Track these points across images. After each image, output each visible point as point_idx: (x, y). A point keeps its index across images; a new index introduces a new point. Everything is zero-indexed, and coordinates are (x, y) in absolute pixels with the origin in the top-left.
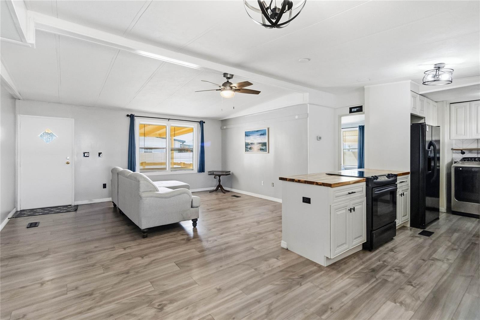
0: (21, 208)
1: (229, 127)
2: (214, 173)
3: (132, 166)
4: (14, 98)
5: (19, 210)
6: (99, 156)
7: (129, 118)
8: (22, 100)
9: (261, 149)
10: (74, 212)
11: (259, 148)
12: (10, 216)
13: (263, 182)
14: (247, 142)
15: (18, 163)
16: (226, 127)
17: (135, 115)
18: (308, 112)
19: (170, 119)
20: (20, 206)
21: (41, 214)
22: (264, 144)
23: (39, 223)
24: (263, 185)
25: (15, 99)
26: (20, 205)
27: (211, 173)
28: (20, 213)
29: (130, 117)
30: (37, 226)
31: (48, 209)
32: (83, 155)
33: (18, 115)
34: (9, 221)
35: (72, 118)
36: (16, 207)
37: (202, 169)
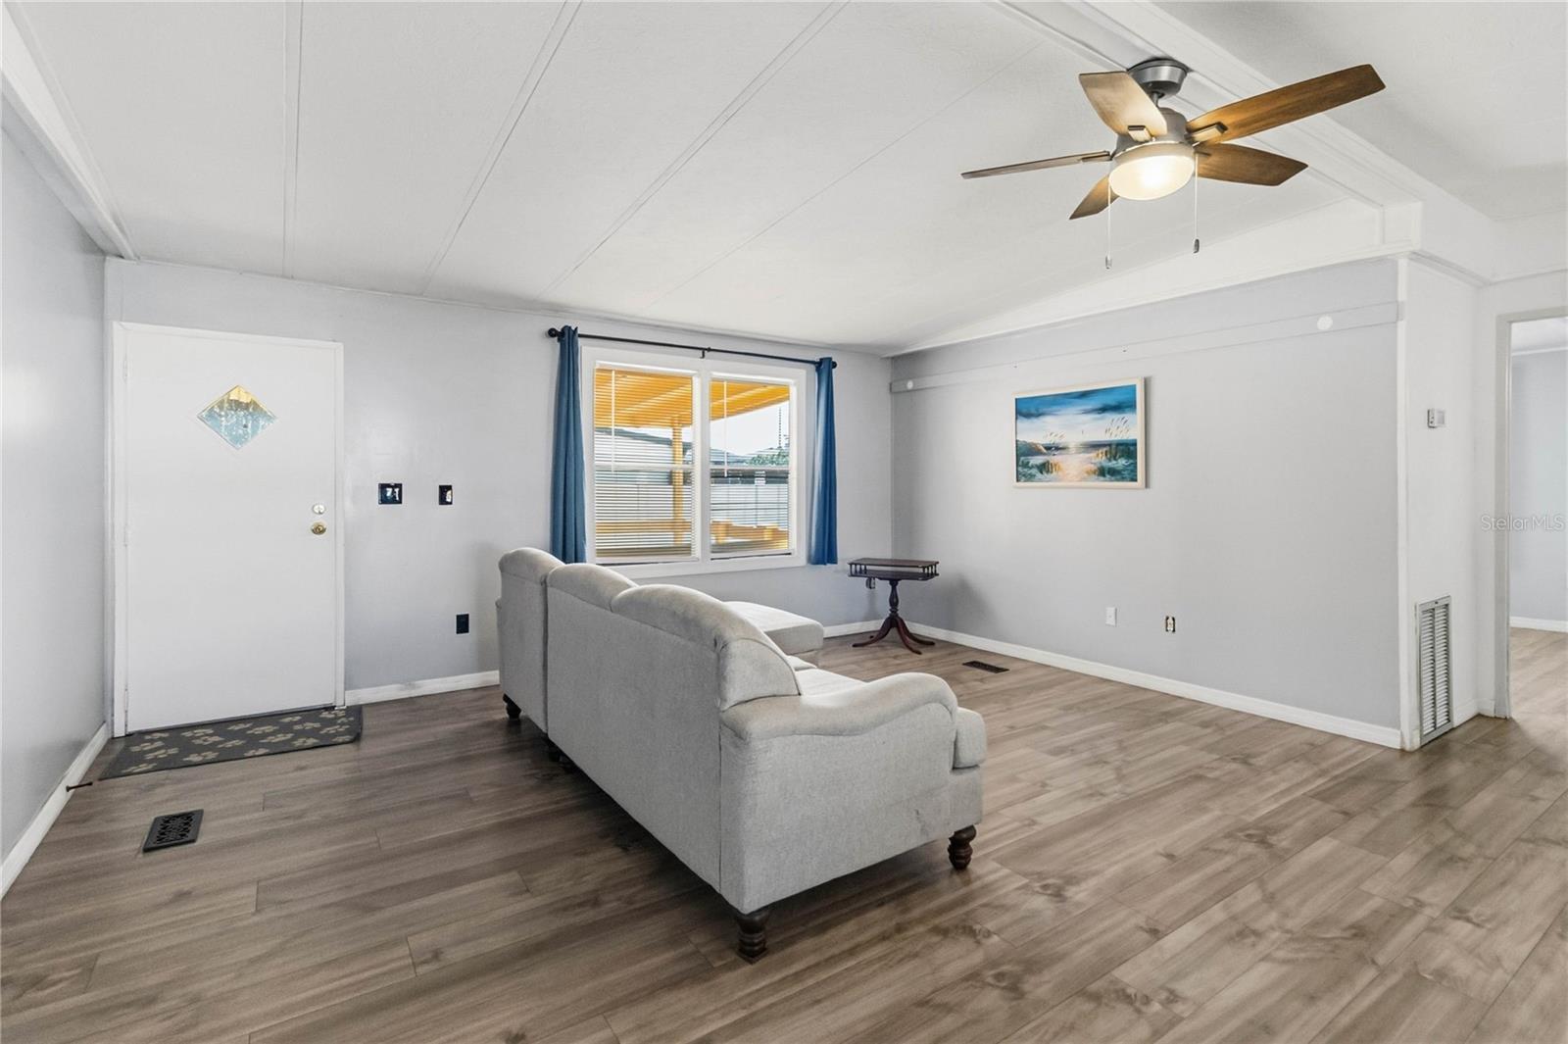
0: (129, 726)
1: (929, 382)
2: (868, 567)
3: (566, 540)
4: (96, 248)
5: (119, 732)
6: (443, 501)
7: (554, 345)
8: (130, 259)
9: (1102, 472)
10: (349, 746)
11: (1094, 467)
12: (75, 773)
13: (1111, 611)
14: (1029, 441)
15: (116, 530)
16: (914, 384)
17: (579, 332)
18: (1402, 296)
19: (709, 350)
20: (126, 716)
21: (211, 755)
22: (1127, 449)
23: (201, 812)
24: (1111, 621)
25: (103, 253)
26: (126, 712)
27: (858, 567)
28: (126, 748)
29: (559, 340)
30: (193, 841)
31: (242, 726)
32: (376, 496)
33: (115, 325)
34: (73, 796)
35: (334, 341)
36: (109, 720)
37: (825, 551)
